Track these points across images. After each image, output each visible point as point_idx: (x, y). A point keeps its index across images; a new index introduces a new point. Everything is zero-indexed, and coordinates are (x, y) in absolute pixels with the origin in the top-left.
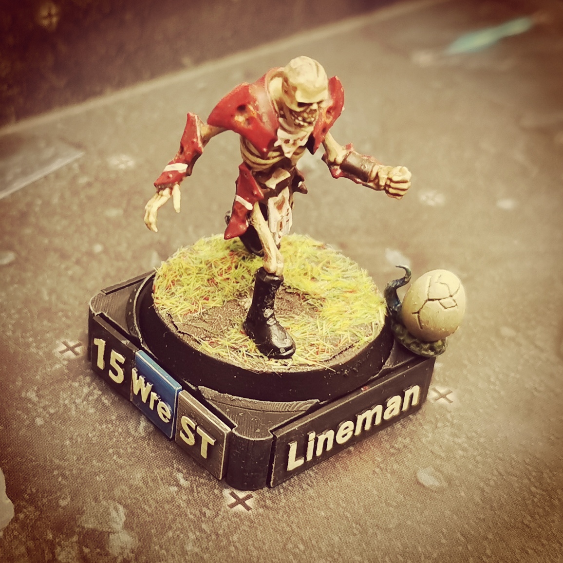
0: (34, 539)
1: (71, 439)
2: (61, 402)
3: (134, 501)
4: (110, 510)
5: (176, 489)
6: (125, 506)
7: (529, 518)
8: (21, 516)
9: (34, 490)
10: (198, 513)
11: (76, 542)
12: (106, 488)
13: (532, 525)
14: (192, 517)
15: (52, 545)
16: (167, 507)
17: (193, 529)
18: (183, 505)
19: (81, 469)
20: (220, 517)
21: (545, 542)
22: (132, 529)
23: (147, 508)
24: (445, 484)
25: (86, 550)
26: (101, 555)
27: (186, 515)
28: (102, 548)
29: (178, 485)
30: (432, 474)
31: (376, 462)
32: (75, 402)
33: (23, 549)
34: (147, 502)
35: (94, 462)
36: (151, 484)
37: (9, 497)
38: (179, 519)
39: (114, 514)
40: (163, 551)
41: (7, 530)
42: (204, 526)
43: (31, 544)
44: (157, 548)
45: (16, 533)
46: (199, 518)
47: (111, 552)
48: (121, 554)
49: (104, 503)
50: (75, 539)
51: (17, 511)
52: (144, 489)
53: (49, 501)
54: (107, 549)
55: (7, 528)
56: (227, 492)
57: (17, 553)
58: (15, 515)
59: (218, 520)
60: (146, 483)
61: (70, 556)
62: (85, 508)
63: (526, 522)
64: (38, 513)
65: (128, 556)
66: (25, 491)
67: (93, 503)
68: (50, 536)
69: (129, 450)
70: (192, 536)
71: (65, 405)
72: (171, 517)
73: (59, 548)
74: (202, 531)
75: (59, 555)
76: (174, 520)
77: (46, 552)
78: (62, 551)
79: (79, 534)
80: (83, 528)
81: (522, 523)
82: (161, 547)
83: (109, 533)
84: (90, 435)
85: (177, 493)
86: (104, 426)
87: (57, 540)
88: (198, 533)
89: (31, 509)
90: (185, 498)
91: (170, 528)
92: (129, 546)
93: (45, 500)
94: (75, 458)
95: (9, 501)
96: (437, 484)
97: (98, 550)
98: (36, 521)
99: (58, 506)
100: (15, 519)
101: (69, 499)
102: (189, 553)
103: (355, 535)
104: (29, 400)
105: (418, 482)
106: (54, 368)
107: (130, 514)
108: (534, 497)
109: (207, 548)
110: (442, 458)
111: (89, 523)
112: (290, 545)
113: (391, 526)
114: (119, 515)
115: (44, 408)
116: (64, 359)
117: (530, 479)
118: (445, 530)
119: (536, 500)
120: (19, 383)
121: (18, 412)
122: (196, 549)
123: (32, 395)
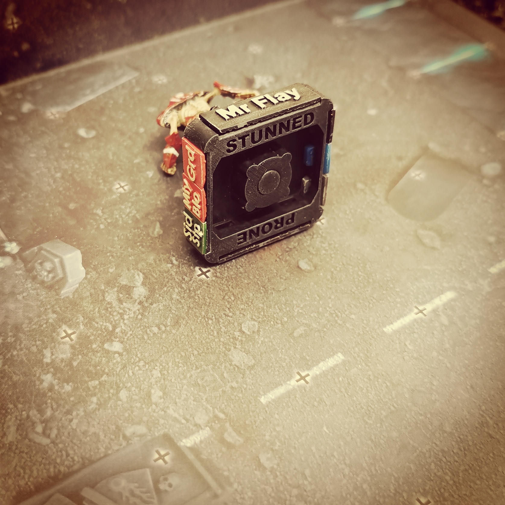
0: (95, 289)
1: (118, 237)
2: (114, 216)
3: (148, 271)
4: (135, 275)
5: (171, 265)
6: (144, 274)
7: (355, 288)
8: (89, 276)
9: (96, 263)
10: (181, 278)
11: (116, 291)
12: (134, 263)
13: (356, 292)
14: (177, 280)
15: (103, 292)
16: (165, 274)
17: (177, 287)
18: (174, 274)
19: (122, 253)
21: (361, 301)
22: (146, 286)
23: (154, 275)
24: (313, 269)
25: (121, 295)
26: (128, 298)
27: (175, 279)
28: (129, 295)
29: (172, 263)
30: (306, 263)
31: (278, 255)
32: (122, 217)
33: (88, 294)
34: (155, 272)
35: (129, 249)
36: (158, 262)
37: (83, 266)
38: (170, 282)
39: (137, 277)
40: (161, 298)
41: (80, 284)
42: (183, 285)
43: (92, 291)
44: (158, 296)
45: (85, 285)
46: (181, 281)
47: (133, 297)
48: (139, 298)
49: (132, 271)
50: (116, 289)
51: (87, 274)
52: (154, 265)
53: (104, 269)
54: (132, 295)
55: (81, 282)
56: (197, 268)
57: (85, 295)
58: (86, 275)
59: (191, 282)
60: (155, 262)
61: (112, 298)
62: (122, 274)
63: (353, 290)
64: (98, 275)
65: (142, 300)
66: (91, 263)
67: (127, 271)
68: (103, 288)
69: (148, 244)
70: (176, 290)
71: (116, 218)
72: (167, 280)
73: (107, 294)
74: (182, 288)
75: (107, 297)
76: (168, 282)
77: (100, 296)
78: (108, 295)
79: (118, 287)
80: (120, 284)
81: (351, 291)
82: (160, 295)
83: (134, 287)
84: (128, 235)
85: (171, 268)
86: (136, 230)
87: (106, 290)
88: (180, 289)
89: (94, 273)
90: (175, 270)
91: (166, 286)
92: (143, 294)
93: (102, 269)
94: (119, 247)
95: (83, 268)
96: (309, 268)
97: (127, 296)
98: (96, 279)
99: (108, 272)
100: (86, 278)
101: (114, 268)
102: (174, 299)
103: (261, 293)
104: (97, 215)
105: (298, 267)
106: (112, 198)
107: (146, 278)
108: (360, 277)
109: (184, 297)
110: (313, 254)
111: (124, 281)
112: (227, 297)
113: (281, 289)
114: (140, 278)
115: (105, 219)
116: (118, 193)
117: (359, 268)
118: (309, 293)
119: (360, 279)
120: (93, 205)
121: (92, 221)
122: (178, 297)
123: (99, 212)
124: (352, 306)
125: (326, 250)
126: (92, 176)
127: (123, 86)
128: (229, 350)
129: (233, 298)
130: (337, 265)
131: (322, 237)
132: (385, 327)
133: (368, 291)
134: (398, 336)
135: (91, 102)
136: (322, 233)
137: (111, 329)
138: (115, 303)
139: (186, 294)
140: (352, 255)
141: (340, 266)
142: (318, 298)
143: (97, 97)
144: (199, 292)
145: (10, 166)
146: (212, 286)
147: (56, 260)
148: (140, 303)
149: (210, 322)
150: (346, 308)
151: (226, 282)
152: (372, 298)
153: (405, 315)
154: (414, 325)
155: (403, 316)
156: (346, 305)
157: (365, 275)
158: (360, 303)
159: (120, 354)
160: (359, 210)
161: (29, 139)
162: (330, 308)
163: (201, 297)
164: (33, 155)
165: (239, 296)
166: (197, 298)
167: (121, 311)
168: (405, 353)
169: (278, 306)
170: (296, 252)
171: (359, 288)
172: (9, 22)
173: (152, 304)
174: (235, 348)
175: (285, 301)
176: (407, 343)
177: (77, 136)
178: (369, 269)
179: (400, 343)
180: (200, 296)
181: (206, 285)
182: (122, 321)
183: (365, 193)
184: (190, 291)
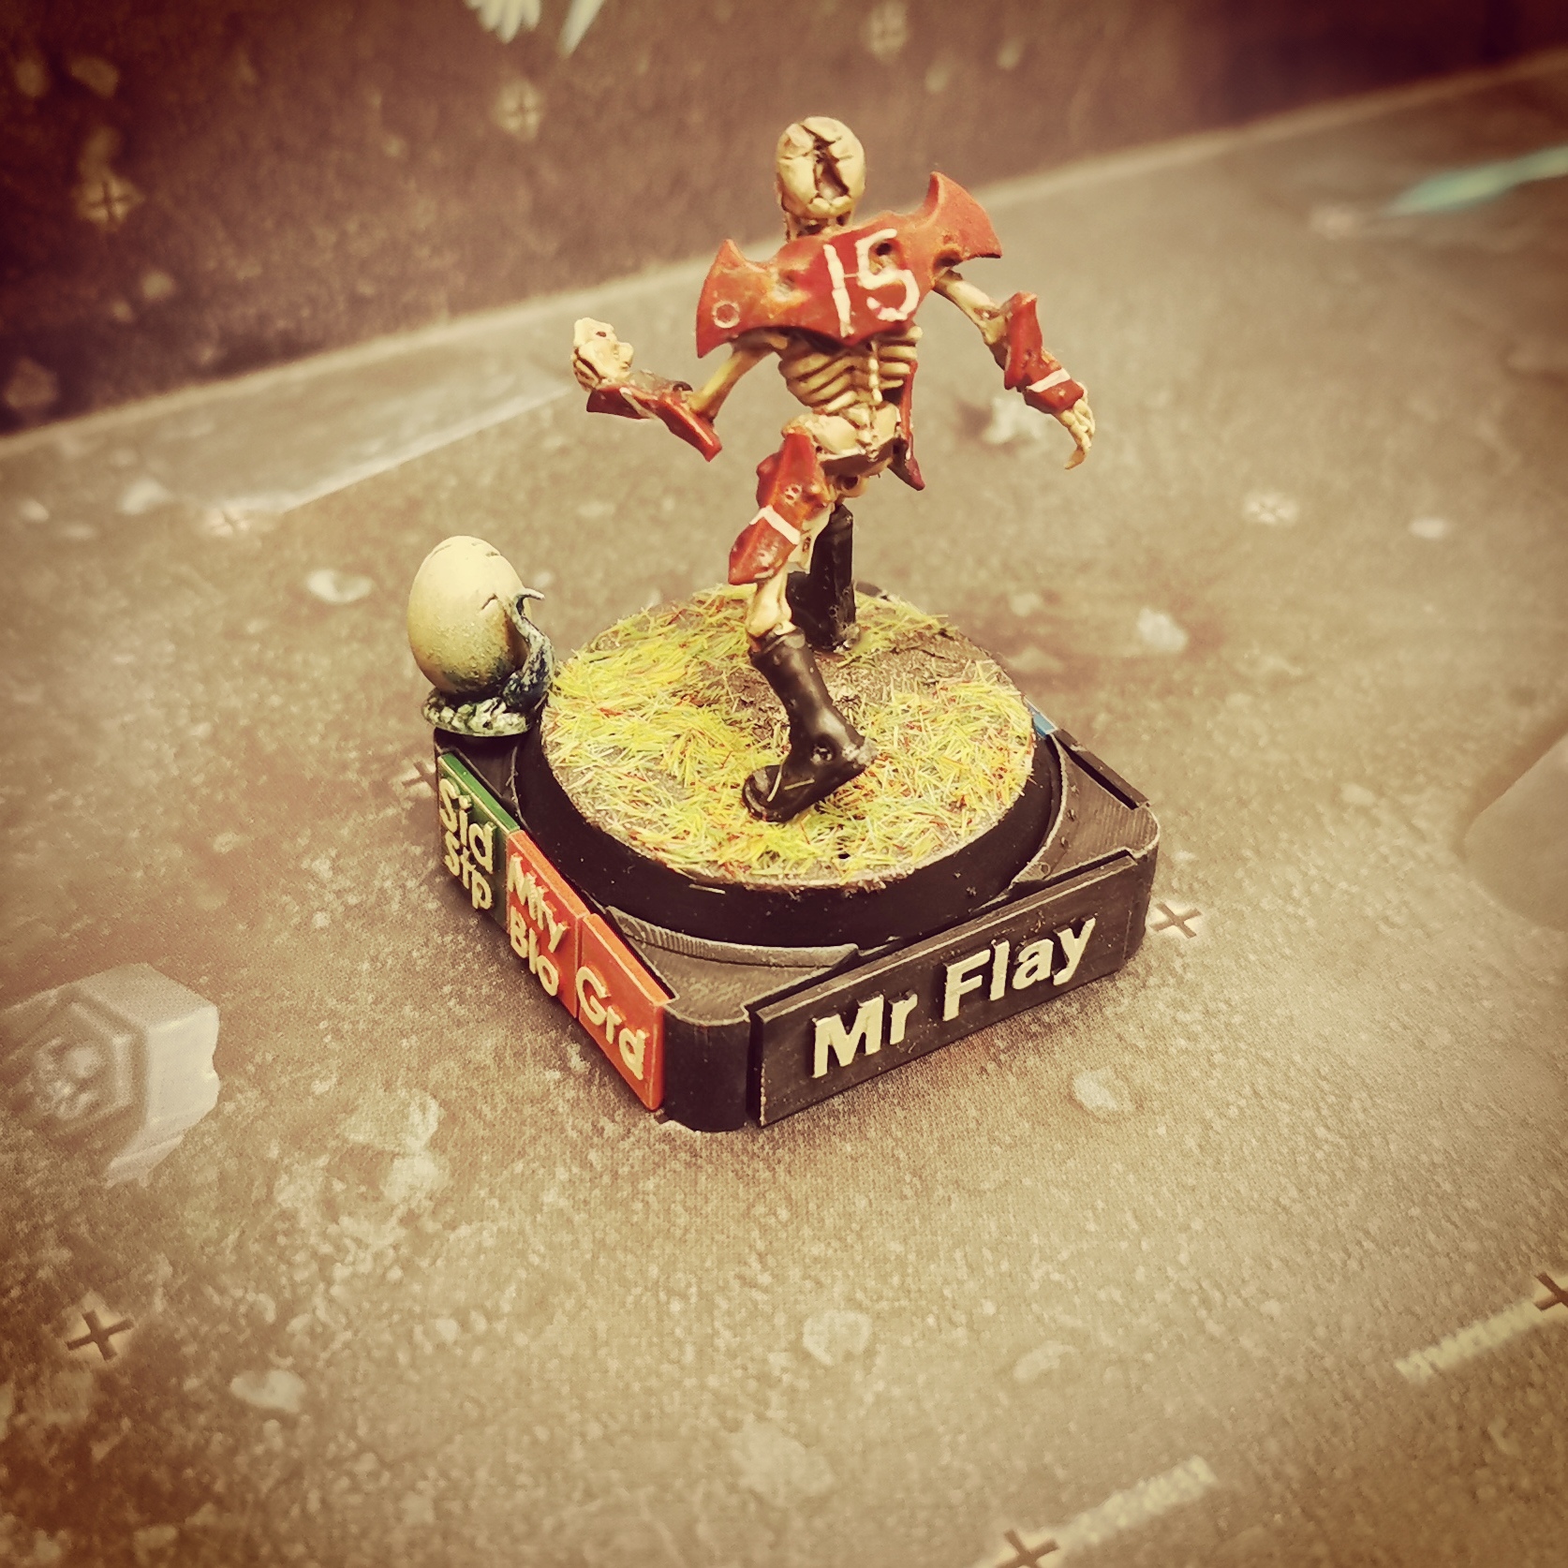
0: (240, 1155)
1: (374, 959)
2: (377, 883)
3: (464, 1093)
4: (411, 1109)
5: (557, 1075)
6: (443, 1104)
7: (1294, 1193)
8: (229, 1107)
9: (269, 1058)
10: (588, 1127)
11: (323, 1169)
12: (415, 1063)
13: (1297, 1208)
14: (573, 1134)
15: (273, 1170)
16: (528, 1110)
17: (568, 1161)
18: (563, 1108)
19: (376, 1022)
20: (632, 1139)
21: (1313, 1246)
22: (444, 1151)
23: (486, 1110)
24: (1129, 1107)
25: (338, 1186)
26: (366, 1198)
27: (563, 1130)
28: (372, 1184)
29: (565, 1068)
30: (1107, 1084)
31: (993, 1050)
32: (403, 886)
33: (212, 1174)
34: (489, 1099)
35: (407, 1010)
36: (509, 1061)
37: (216, 1067)
38: (545, 1138)
39: (416, 1117)
40: (495, 1202)
41: (191, 1135)
42: (593, 1156)
43: (231, 1165)
44: (483, 1193)
45: (208, 1140)
46: (588, 1138)
47: (386, 1193)
48: (406, 1200)
49: (403, 1093)
50: (323, 1161)
51: (224, 1097)
52: (493, 1072)
53: (294, 1082)
54: (381, 1187)
55: (195, 1129)
57: (199, 1180)
58: (217, 1105)
59: (626, 1145)
60: (499, 1058)
61: (303, 1195)
62: (361, 1101)
63: (1285, 1201)
64: (264, 1103)
65: (418, 1207)
66: (250, 1058)
67: (381, 1092)
68: (274, 1153)
69: (485, 990)
70: (562, 1174)
71: (382, 890)
72: (529, 1131)
73: (285, 1178)
74: (586, 1164)
75: (280, 1191)
76: (534, 1139)
77: (257, 1183)
78: (290, 1183)
79: (336, 1150)
80: (345, 1141)
81: (1277, 1202)
82: (492, 1192)
83: (394, 1155)
84: (415, 954)
85: (558, 1083)
86: (448, 938)
87: (286, 1161)
88: (575, 1170)
89: (253, 1094)
90: (571, 1094)
91: (522, 1154)
92: (427, 1186)
93: (285, 1080)
94: (370, 998)
95: (214, 1075)
96: (1112, 1105)
97: (363, 1189)
98: (256, 1118)
99: (308, 1093)
100: (215, 1114)
101: (334, 1080)
102: (545, 1208)
103: (904, 1197)
104: (313, 876)
105: (1071, 1098)
106: (381, 815)
107: (451, 1119)
108: (1319, 1148)
109: (586, 1202)
110: (1138, 1051)
111: (360, 1132)
112: (760, 1209)
113: (986, 1186)
114: (425, 1121)
115: (339, 894)
116: (408, 798)
117: (1318, 1110)
118: (1100, 1204)
119: (1320, 1155)
120: (303, 841)
121: (286, 899)
122: (563, 1203)
123: (322, 867)
124: (1276, 1264)
125: (1193, 1038)
126: (323, 737)
127: (505, 430)
128: (735, 1426)
129: (784, 1214)
130: (1231, 1098)
131: (1180, 982)
132: (1405, 1355)
133: (1346, 1204)
134: (1456, 1398)
135: (378, 481)
136: (1185, 967)
137: (270, 1316)
138: (308, 1218)
139: (597, 1192)
140: (1297, 1058)
141: (1243, 1103)
142: (1135, 1226)
143: (403, 466)
144: (650, 1185)
145: (30, 697)
146: (711, 1162)
147: (120, 1041)
148: (410, 1219)
149: (676, 1306)
150: (1246, 1274)
151: (767, 1147)
152: (1360, 1235)
153: (1496, 1310)
154: (1531, 1356)
155: (1489, 1313)
156: (1248, 1261)
157: (1342, 1142)
158: (1308, 1253)
159: (287, 1422)
160: (1343, 885)
161: (124, 603)
162: (1182, 1268)
163: (655, 1206)
164: (121, 660)
165: (812, 1206)
166: (638, 1206)
167: (326, 1249)
168: (1482, 1474)
169: (965, 1256)
170: (1069, 1040)
171: (1312, 1192)
172: (95, 194)
173: (452, 1226)
174: (761, 1418)
175: (995, 1234)
176: (1495, 1430)
177: (300, 595)
178: (1361, 1116)
179: (1461, 1428)
180: (651, 1199)
181: (683, 1156)
182: (322, 1286)
183: (1375, 823)
184: (615, 1175)
